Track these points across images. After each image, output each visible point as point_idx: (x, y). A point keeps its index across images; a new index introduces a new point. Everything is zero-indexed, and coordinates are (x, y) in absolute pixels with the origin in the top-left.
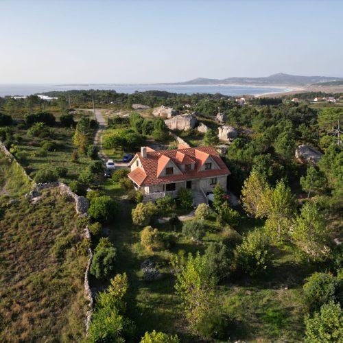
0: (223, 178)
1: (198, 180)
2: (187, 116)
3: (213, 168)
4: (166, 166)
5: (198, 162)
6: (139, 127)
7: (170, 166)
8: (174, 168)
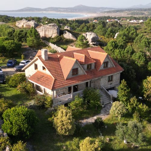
0: (118, 75)
1: (99, 79)
2: (54, 26)
3: (109, 66)
4: (72, 68)
5: (97, 62)
6: (11, 35)
7: (76, 67)
8: (79, 69)
